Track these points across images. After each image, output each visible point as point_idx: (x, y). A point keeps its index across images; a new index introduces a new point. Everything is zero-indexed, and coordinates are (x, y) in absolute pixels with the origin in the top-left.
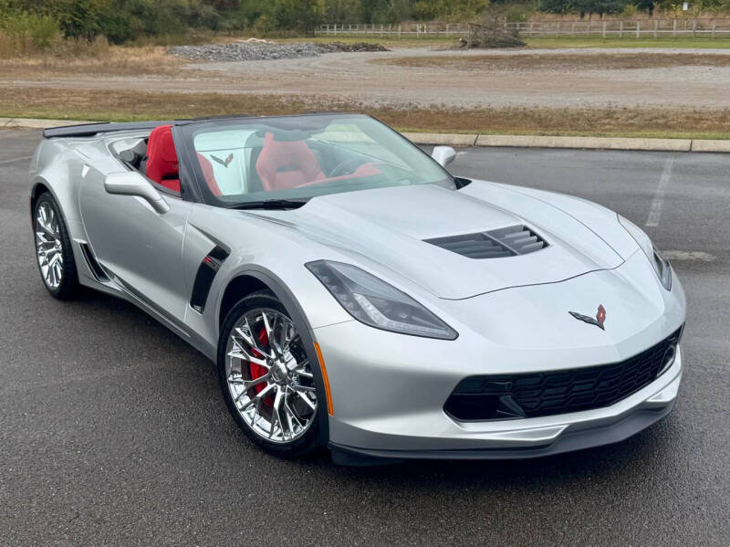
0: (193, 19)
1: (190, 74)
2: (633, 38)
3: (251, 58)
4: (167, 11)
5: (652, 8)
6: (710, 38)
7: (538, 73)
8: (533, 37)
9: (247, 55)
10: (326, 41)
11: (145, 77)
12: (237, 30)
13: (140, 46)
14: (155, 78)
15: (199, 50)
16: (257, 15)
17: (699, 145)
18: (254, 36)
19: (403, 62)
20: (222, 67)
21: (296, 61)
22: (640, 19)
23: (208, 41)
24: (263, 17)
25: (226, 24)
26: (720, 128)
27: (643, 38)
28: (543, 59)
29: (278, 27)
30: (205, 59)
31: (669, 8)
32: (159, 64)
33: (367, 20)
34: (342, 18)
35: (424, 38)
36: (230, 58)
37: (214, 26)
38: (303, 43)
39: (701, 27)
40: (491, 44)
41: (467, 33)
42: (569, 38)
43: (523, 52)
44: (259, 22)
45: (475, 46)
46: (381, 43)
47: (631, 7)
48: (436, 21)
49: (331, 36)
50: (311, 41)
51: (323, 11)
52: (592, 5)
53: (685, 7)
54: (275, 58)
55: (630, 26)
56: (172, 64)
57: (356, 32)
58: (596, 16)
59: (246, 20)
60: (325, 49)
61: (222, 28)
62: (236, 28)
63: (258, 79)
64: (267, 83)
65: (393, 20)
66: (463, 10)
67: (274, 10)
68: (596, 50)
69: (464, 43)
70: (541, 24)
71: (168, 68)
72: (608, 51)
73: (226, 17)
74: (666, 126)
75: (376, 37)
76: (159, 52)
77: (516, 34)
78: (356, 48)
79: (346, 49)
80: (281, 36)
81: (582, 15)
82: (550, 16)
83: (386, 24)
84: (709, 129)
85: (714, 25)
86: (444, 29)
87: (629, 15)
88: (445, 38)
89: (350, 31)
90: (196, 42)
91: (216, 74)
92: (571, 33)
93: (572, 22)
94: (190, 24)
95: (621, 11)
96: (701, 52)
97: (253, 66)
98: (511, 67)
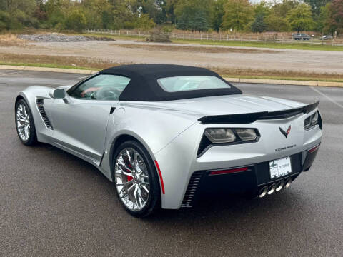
0: (27, 23)
1: (31, 47)
2: (212, 41)
3: (57, 41)
4: (15, 19)
5: (218, 29)
6: (240, 42)
7: (178, 53)
8: (174, 39)
9: (54, 40)
10: (88, 36)
11: (11, 48)
12: (47, 29)
13: (4, 34)
14: (15, 48)
15: (33, 37)
16: (56, 23)
17: (242, 80)
18: (55, 31)
19: (123, 46)
20: (46, 44)
21: (78, 43)
22: (214, 33)
23: (34, 33)
24: (59, 24)
25: (42, 26)
26: (248, 75)
27: (216, 41)
28: (179, 48)
29: (65, 29)
30: (35, 40)
31: (225, 30)
32: (15, 42)
33: (105, 27)
34: (94, 25)
35: (129, 37)
36: (47, 41)
37: (36, 26)
38: (79, 36)
39: (237, 38)
40: (158, 40)
41: (148, 36)
42: (188, 40)
43: (171, 44)
44: (57, 26)
45: (152, 41)
46: (113, 37)
47: (210, 29)
48: (134, 29)
49: (90, 33)
50: (82, 35)
51: (86, 23)
52: (196, 27)
53: (231, 30)
54: (67, 41)
55: (211, 37)
56: (21, 42)
57: (100, 32)
58: (197, 32)
59: (51, 25)
60: (88, 39)
61: (41, 28)
62: (47, 28)
63: (63, 50)
64: (68, 52)
65: (116, 29)
66: (145, 26)
67: (64, 21)
68: (199, 45)
69: (147, 40)
70: (175, 33)
71: (20, 44)
72: (204, 46)
73: (42, 23)
74: (230, 74)
75: (109, 35)
76: (13, 37)
77: (168, 37)
78: (102, 39)
79: (98, 39)
80: (67, 32)
81: (192, 31)
82: (179, 31)
83: (114, 29)
84: (245, 75)
85: (242, 37)
86: (138, 33)
87: (210, 32)
88: (139, 37)
89: (98, 32)
90: (29, 33)
91: (43, 47)
92: (190, 38)
93: (188, 34)
94: (26, 25)
95: (207, 30)
97: (58, 44)
98: (168, 50)
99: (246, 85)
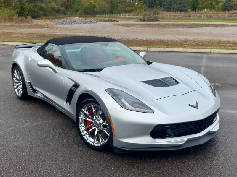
0: (58, 11)
1: (57, 28)
2: (190, 19)
3: (76, 23)
4: (50, 9)
5: (195, 10)
6: (212, 19)
7: (164, 29)
8: (161, 18)
9: (75, 22)
10: (99, 19)
11: (44, 29)
12: (72, 15)
13: (42, 19)
14: (47, 29)
15: (60, 21)
16: (78, 10)
17: (213, 51)
18: (77, 17)
19: (123, 25)
20: (68, 26)
21: (91, 24)
22: (192, 13)
23: (63, 18)
24: (80, 11)
25: (68, 13)
26: (218, 46)
27: (193, 19)
28: (165, 25)
29: (84, 14)
30: (62, 24)
31: (201, 10)
32: (48, 25)
33: (112, 12)
34: (104, 11)
35: (129, 18)
36: (70, 23)
37: (65, 14)
38: (93, 19)
39: (210, 16)
40: (149, 20)
41: (142, 17)
42: (172, 19)
43: (158, 23)
44: (79, 12)
45: (144, 21)
46: (116, 19)
47: (189, 10)
48: (132, 13)
49: (101, 17)
50: (95, 19)
51: (98, 9)
52: (178, 9)
53: (206, 10)
54: (84, 23)
55: (190, 15)
56: (52, 25)
57: (108, 16)
58: (179, 12)
59: (75, 12)
60: (99, 21)
61: (67, 14)
62: (71, 14)
63: (79, 30)
64: (82, 31)
65: (120, 13)
66: (140, 10)
67: (83, 9)
68: (180, 23)
69: (141, 20)
70: (163, 14)
71: (51, 26)
72: (183, 23)
73: (68, 11)
74: (203, 45)
75: (114, 17)
76: (47, 21)
77: (156, 17)
78: (109, 21)
79: (105, 21)
80: (85, 17)
81: (175, 12)
82: (166, 12)
83: (117, 14)
84: (215, 46)
85: (214, 15)
86: (135, 16)
87: (189, 12)
88: (135, 18)
89: (107, 16)
90: (59, 18)
91: (66, 28)
92: (173, 17)
93: (172, 14)
94: (57, 13)
95: (187, 11)
96: (211, 23)
97: (77, 26)
98: (155, 27)
99: (217, 55)
